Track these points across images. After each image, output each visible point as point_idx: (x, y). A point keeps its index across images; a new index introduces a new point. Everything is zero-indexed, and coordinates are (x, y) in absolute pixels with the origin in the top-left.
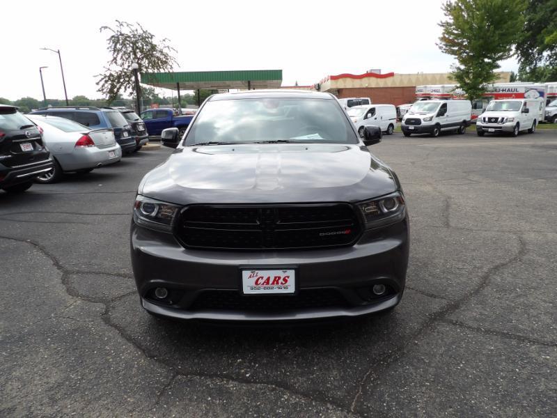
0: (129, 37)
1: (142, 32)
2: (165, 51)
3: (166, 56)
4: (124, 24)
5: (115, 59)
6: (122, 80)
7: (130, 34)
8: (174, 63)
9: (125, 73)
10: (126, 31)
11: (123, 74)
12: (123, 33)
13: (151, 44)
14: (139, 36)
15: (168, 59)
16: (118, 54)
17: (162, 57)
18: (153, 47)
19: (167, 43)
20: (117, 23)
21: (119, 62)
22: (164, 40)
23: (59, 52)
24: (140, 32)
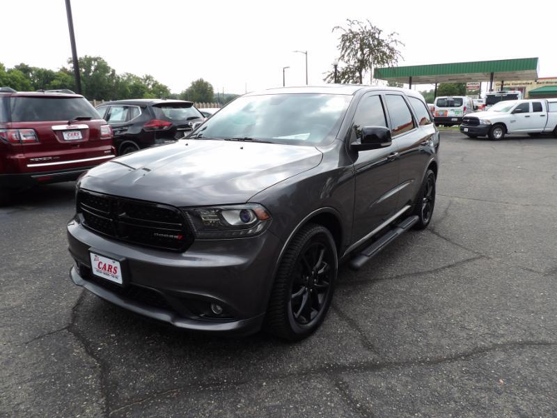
0: (358, 34)
1: (370, 28)
2: (391, 45)
3: (392, 50)
4: (355, 22)
5: (343, 56)
6: (346, 77)
7: (358, 31)
8: (399, 56)
9: (350, 69)
10: (356, 29)
11: (348, 70)
12: (353, 30)
13: (378, 39)
14: (367, 32)
15: (393, 53)
16: (346, 51)
17: (388, 52)
18: (380, 43)
19: (394, 38)
20: (348, 22)
21: (346, 58)
22: (392, 35)
23: (306, 53)
24: (369, 28)
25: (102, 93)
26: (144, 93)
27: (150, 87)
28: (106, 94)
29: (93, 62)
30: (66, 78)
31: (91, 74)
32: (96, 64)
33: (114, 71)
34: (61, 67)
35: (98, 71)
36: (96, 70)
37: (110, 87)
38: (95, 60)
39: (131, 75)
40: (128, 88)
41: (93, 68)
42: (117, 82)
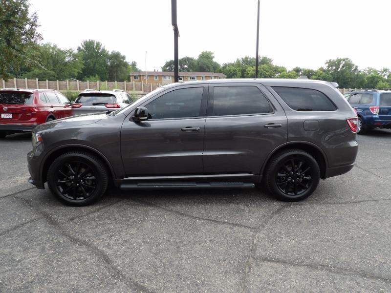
25: (344, 83)
26: (378, 82)
27: (386, 77)
28: (347, 83)
29: (342, 62)
30: (321, 74)
31: (339, 70)
32: (344, 63)
33: (357, 67)
34: (320, 67)
35: (344, 68)
36: (343, 67)
37: (351, 78)
38: (344, 60)
39: (372, 69)
40: (365, 79)
41: (341, 66)
42: (357, 75)
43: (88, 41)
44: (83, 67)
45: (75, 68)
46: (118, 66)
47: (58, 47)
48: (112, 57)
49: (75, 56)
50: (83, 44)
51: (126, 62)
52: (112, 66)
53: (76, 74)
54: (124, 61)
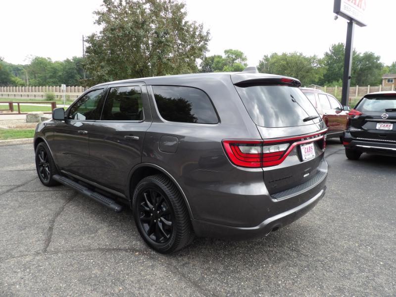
43: (337, 44)
44: (325, 72)
45: (317, 74)
46: (370, 68)
47: (304, 55)
48: (363, 59)
49: (320, 62)
50: (331, 49)
51: (380, 64)
52: (361, 69)
53: (317, 80)
54: (378, 62)
